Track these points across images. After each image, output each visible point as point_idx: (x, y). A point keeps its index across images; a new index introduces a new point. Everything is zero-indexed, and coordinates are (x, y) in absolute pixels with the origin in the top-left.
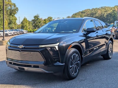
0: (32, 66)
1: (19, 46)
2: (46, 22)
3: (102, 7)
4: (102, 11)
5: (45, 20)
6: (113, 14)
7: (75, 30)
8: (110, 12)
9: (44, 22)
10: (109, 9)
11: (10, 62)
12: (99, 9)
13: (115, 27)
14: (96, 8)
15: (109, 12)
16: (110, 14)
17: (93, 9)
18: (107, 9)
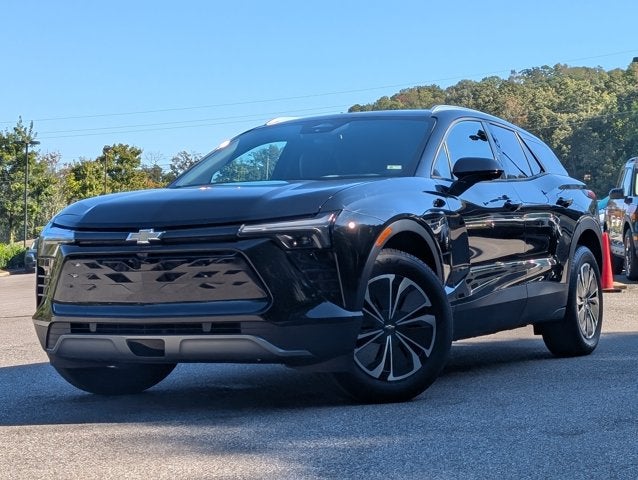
0: (207, 328)
1: (131, 237)
2: (84, 188)
3: (532, 74)
4: (540, 102)
5: (78, 172)
6: (620, 124)
7: (399, 167)
8: (601, 107)
9: (76, 185)
10: (591, 89)
11: (73, 325)
12: (508, 86)
13: (628, 201)
14: (489, 82)
15: (588, 112)
16: (595, 124)
17: (463, 85)
18: (572, 84)
